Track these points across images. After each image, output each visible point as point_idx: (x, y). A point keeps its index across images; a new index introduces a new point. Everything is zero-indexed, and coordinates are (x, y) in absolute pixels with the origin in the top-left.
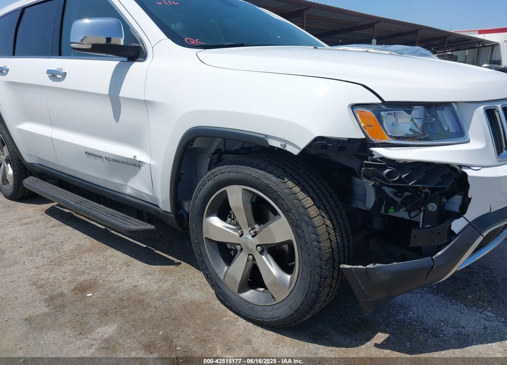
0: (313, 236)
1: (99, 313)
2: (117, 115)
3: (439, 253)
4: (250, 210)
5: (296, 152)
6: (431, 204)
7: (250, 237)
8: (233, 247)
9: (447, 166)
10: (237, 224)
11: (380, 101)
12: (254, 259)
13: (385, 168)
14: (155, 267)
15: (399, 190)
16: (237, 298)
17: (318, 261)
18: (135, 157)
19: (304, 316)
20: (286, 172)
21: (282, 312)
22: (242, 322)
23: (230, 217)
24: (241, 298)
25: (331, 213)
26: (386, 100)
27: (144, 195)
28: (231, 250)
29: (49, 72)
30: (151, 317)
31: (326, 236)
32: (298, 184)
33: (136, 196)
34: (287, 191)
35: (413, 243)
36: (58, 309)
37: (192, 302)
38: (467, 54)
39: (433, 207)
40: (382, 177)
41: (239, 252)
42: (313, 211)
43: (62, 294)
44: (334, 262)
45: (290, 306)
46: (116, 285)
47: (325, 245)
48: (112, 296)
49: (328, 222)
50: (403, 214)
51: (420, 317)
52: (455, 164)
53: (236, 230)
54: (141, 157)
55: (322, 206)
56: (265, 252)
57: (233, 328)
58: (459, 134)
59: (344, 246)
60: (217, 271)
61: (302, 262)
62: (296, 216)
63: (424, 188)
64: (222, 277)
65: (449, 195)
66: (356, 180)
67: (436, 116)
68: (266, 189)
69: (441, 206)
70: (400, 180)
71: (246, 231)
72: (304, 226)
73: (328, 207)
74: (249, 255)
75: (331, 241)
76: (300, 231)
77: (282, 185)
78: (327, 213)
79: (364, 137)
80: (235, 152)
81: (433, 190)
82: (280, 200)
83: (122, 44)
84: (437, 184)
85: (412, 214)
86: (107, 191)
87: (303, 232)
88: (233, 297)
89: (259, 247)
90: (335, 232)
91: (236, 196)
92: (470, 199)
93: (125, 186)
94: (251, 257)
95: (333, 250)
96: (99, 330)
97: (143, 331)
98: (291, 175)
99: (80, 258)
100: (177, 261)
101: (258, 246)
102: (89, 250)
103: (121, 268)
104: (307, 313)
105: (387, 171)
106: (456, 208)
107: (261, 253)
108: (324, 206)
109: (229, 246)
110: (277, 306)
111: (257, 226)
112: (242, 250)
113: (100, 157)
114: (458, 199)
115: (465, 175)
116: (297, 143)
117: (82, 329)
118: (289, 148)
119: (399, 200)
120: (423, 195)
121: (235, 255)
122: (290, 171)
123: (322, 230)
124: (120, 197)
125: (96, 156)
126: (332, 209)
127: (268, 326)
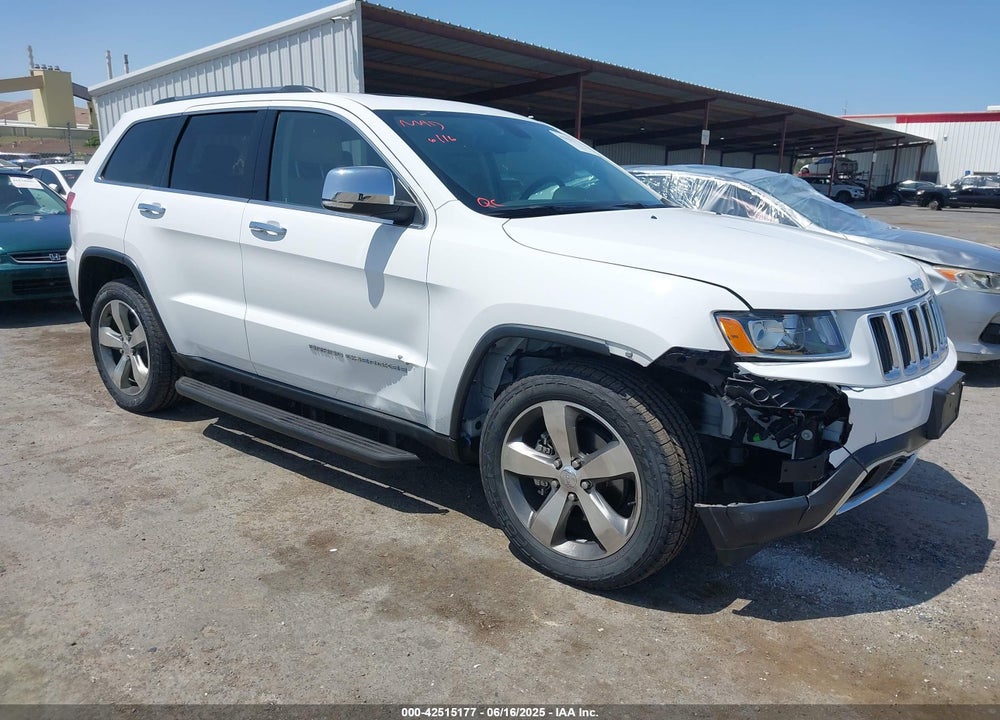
0: (663, 467)
1: (358, 572)
2: (375, 297)
3: (815, 491)
4: (574, 433)
5: (645, 363)
6: (806, 431)
7: (571, 470)
8: (543, 484)
9: (825, 386)
10: (553, 452)
11: (747, 309)
12: (576, 499)
13: (752, 386)
14: (413, 515)
15: (766, 413)
16: (548, 552)
17: (668, 499)
18: (400, 357)
19: (646, 571)
20: (627, 386)
21: (614, 567)
22: (555, 584)
23: (542, 443)
24: (556, 553)
25: (683, 440)
26: (754, 308)
27: (407, 411)
28: (540, 487)
29: (253, 225)
30: (431, 577)
31: (677, 467)
32: (643, 402)
33: (389, 411)
34: (629, 410)
35: (784, 479)
36: (297, 566)
37: (481, 561)
38: (874, 161)
39: (807, 435)
40: (749, 398)
41: (553, 490)
42: (663, 436)
43: (293, 549)
44: (687, 501)
45: (628, 559)
46: (367, 538)
47: (677, 478)
48: (367, 552)
49: (681, 451)
50: (769, 444)
51: (790, 582)
52: (833, 383)
53: (552, 461)
54: (409, 356)
55: (672, 430)
56: (593, 488)
57: (547, 591)
58: (838, 348)
59: (698, 482)
60: (520, 516)
61: (647, 500)
62: (642, 442)
63: (798, 411)
64: (527, 526)
65: (828, 422)
66: (709, 398)
67: (811, 325)
68: (600, 408)
69: (818, 435)
70: (770, 402)
71: (566, 460)
72: (651, 454)
73: (679, 433)
74: (570, 493)
75: (684, 474)
76: (646, 461)
77: (623, 403)
78: (679, 440)
79: (728, 349)
80: (540, 354)
81: (808, 414)
82: (619, 421)
83: (392, 203)
84: (813, 407)
85: (782, 444)
86: (338, 403)
87: (650, 461)
88: (543, 550)
89: (585, 483)
90: (688, 463)
91: (556, 416)
92: (851, 426)
93: (372, 397)
94: (572, 495)
95: (686, 485)
96: (367, 591)
97: (427, 593)
98: (633, 390)
99: (295, 502)
100: (441, 507)
101: (583, 481)
102: (304, 492)
103: (363, 516)
104: (651, 566)
105: (755, 390)
106: (836, 438)
107: (588, 490)
108: (675, 430)
109: (537, 482)
110: (609, 559)
111: (582, 456)
112: (559, 486)
113: (337, 354)
114: (838, 425)
115: (845, 397)
116: (647, 352)
117: (344, 591)
118: (636, 358)
119: (765, 426)
120: (796, 420)
121: (546, 494)
122: (632, 386)
123: (673, 460)
124: (362, 413)
125: (330, 352)
126: (683, 434)
127: (594, 589)
